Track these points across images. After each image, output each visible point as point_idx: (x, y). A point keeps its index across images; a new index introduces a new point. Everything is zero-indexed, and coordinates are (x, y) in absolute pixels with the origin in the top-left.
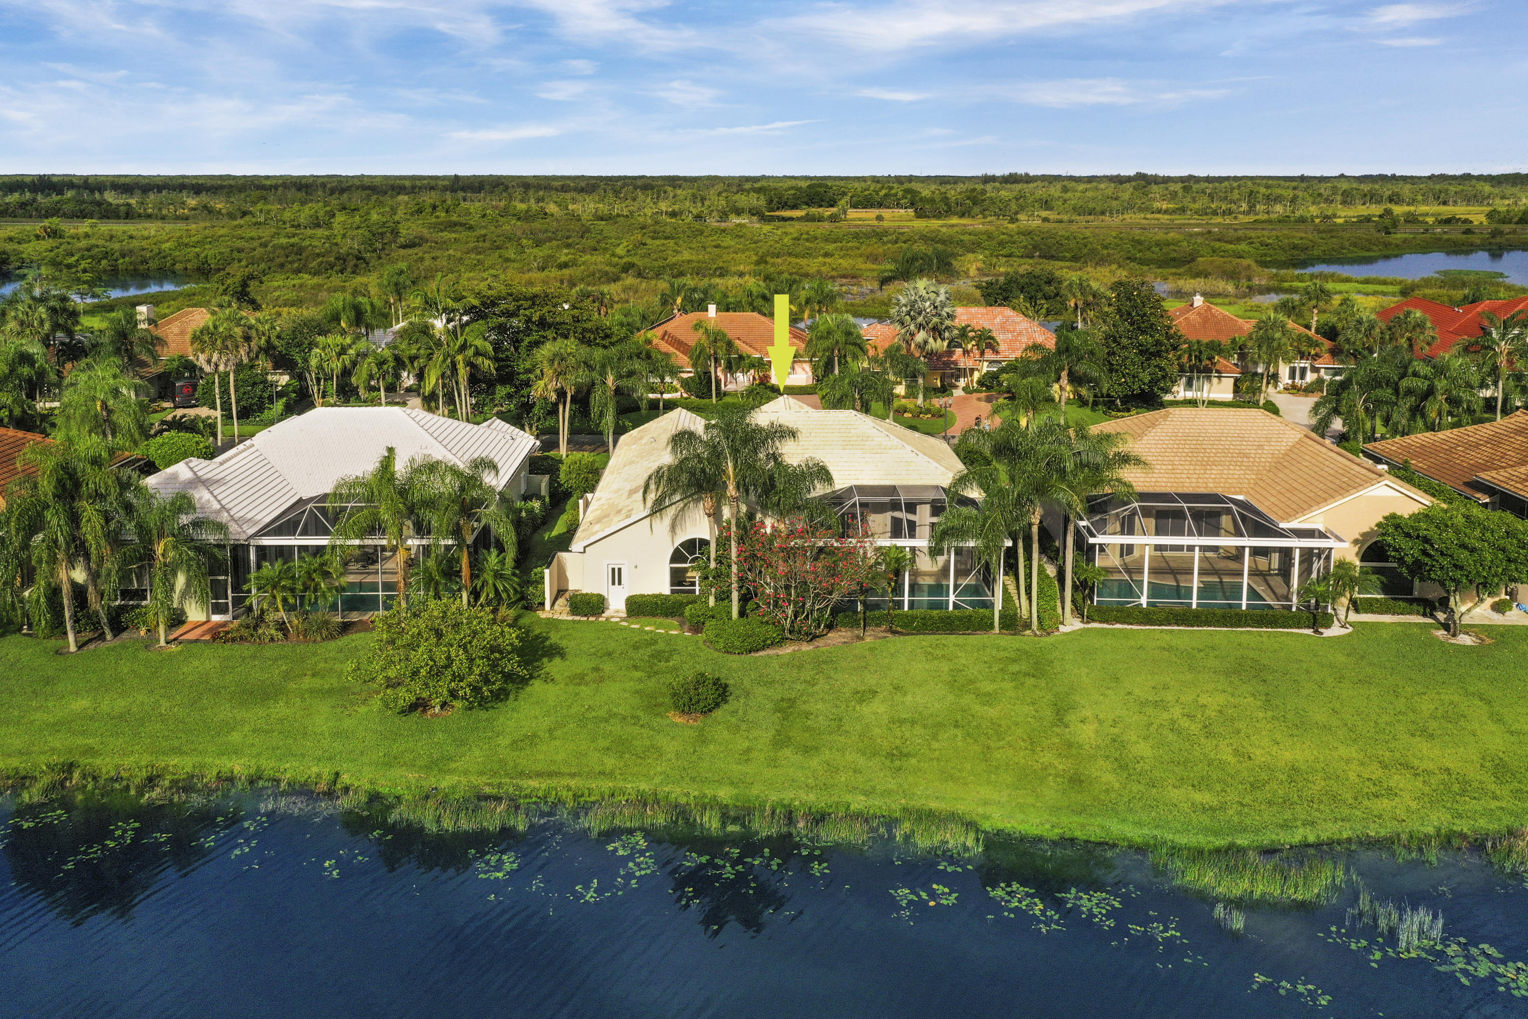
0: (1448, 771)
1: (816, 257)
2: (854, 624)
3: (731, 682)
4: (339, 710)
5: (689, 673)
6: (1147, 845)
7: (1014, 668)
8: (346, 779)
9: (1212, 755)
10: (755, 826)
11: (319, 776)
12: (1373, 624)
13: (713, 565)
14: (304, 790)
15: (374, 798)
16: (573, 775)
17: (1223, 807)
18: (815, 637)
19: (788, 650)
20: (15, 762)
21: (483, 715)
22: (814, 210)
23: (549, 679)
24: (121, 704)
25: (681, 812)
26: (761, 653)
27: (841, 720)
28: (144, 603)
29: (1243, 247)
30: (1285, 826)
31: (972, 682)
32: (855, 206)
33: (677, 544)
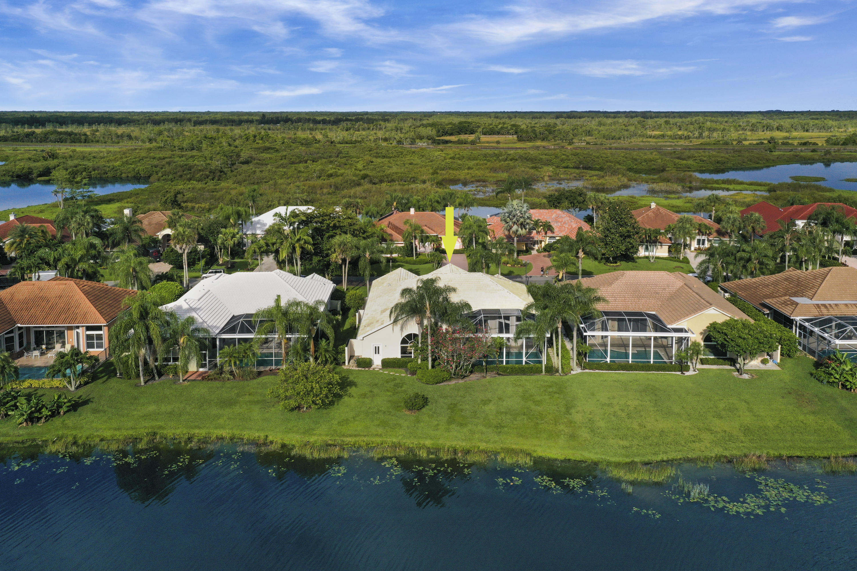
0: (725, 431)
1: (464, 170)
2: (482, 371)
3: (429, 396)
4: (263, 410)
5: (411, 393)
6: (599, 461)
7: (550, 390)
8: (270, 438)
9: (629, 426)
10: (441, 455)
11: (259, 437)
12: (708, 369)
13: (420, 345)
14: (254, 443)
15: (284, 446)
16: (365, 436)
17: (631, 447)
18: (465, 377)
19: (453, 382)
20: (131, 432)
21: (325, 411)
22: (463, 137)
23: (350, 396)
24: (169, 408)
25: (411, 450)
26: (442, 384)
27: (476, 412)
28: (169, 363)
29: (690, 162)
30: (655, 454)
31: (531, 396)
32: (484, 134)
33: (404, 336)
